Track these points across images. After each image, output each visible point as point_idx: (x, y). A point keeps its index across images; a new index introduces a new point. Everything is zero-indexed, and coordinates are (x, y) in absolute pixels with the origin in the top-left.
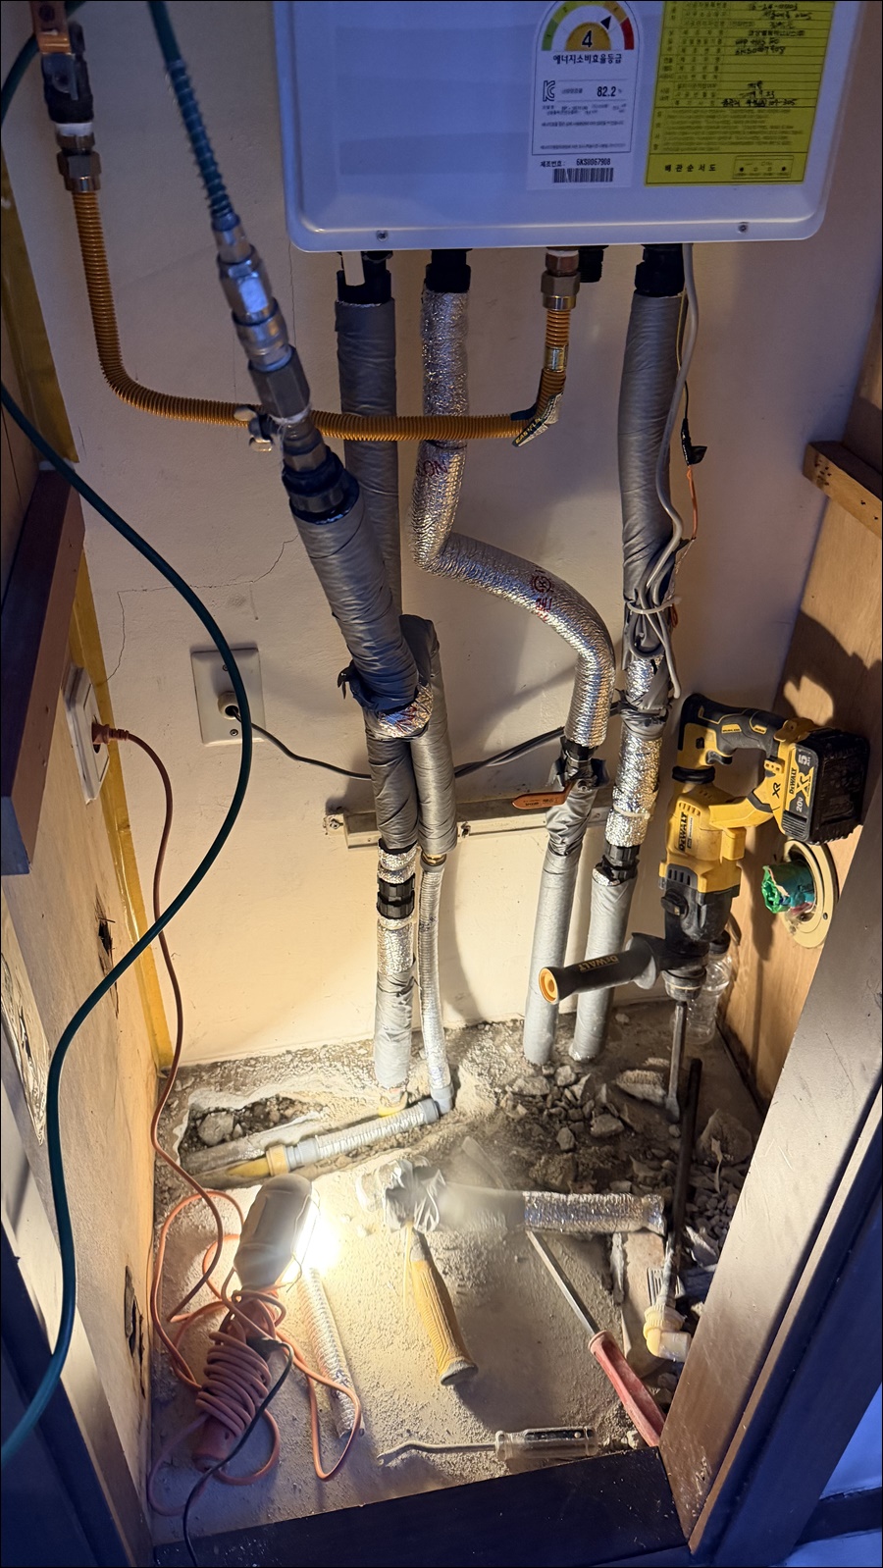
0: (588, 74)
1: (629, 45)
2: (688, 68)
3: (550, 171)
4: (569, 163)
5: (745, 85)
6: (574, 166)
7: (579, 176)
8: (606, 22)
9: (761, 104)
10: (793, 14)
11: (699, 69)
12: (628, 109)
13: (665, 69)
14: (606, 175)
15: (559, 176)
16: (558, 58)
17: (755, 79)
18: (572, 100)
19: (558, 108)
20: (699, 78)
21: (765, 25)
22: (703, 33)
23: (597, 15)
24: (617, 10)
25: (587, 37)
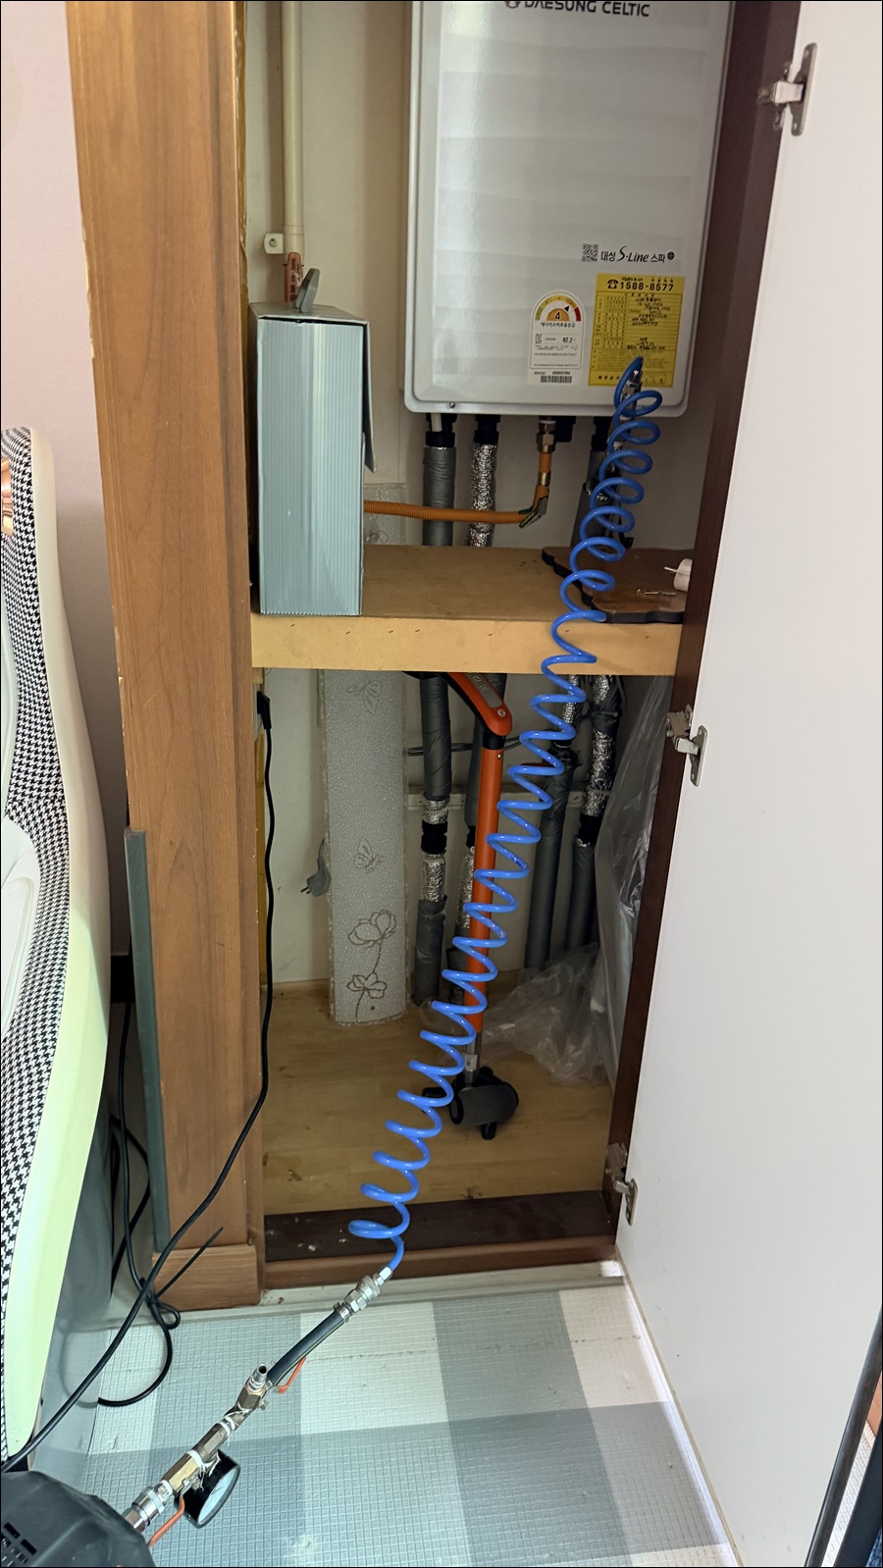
0: (558, 332)
1: (579, 318)
2: (608, 330)
3: (539, 376)
4: (549, 373)
5: (638, 339)
6: (551, 375)
7: (554, 379)
8: (567, 309)
9: (647, 348)
10: (660, 308)
11: (614, 331)
12: (579, 349)
13: (597, 330)
14: (568, 380)
15: (543, 379)
16: (543, 324)
17: (644, 336)
18: (550, 344)
19: (543, 346)
20: (614, 335)
21: (647, 312)
22: (616, 315)
23: (562, 305)
24: (572, 303)
25: (557, 315)
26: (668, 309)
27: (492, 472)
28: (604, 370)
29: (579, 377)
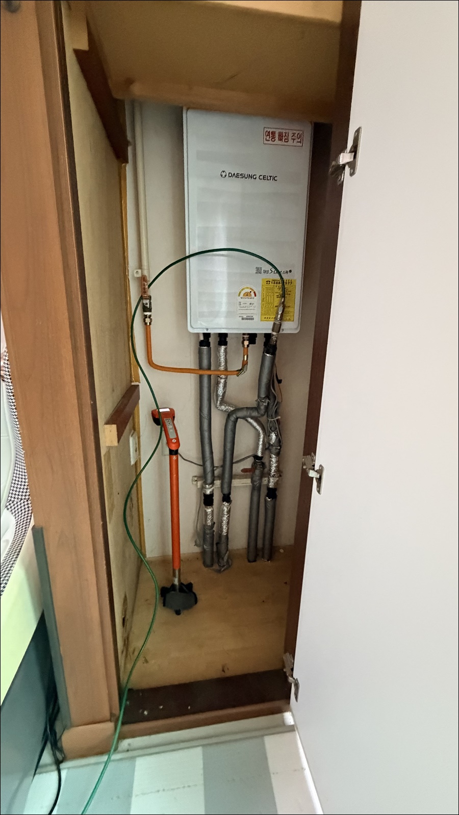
0: (248, 301)
1: (255, 296)
2: (267, 300)
3: (241, 318)
4: (245, 317)
7: (247, 319)
8: (251, 292)
11: (270, 300)
12: (256, 307)
13: (263, 300)
14: (252, 319)
15: (243, 319)
16: (242, 298)
18: (244, 305)
19: (242, 306)
20: (270, 302)
22: (270, 294)
23: (249, 290)
24: (252, 290)
25: (247, 294)
26: (290, 291)
27: (226, 356)
28: (266, 315)
29: (257, 318)
